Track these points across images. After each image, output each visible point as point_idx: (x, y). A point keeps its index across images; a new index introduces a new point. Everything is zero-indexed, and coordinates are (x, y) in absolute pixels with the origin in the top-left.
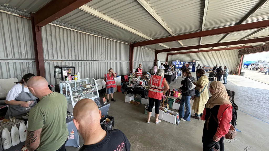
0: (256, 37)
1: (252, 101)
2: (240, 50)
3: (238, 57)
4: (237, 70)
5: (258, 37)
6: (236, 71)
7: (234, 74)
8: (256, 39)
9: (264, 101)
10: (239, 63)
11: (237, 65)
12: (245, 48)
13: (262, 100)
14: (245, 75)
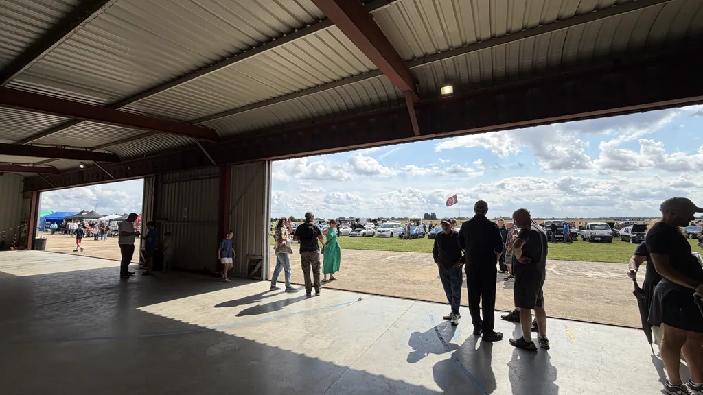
0: (62, 146)
1: (57, 304)
2: (26, 179)
3: (24, 197)
4: (23, 235)
5: (64, 146)
6: (20, 238)
7: (12, 248)
8: (62, 149)
9: (87, 294)
10: (28, 213)
11: (21, 219)
12: (38, 172)
13: (83, 294)
14: (48, 245)
